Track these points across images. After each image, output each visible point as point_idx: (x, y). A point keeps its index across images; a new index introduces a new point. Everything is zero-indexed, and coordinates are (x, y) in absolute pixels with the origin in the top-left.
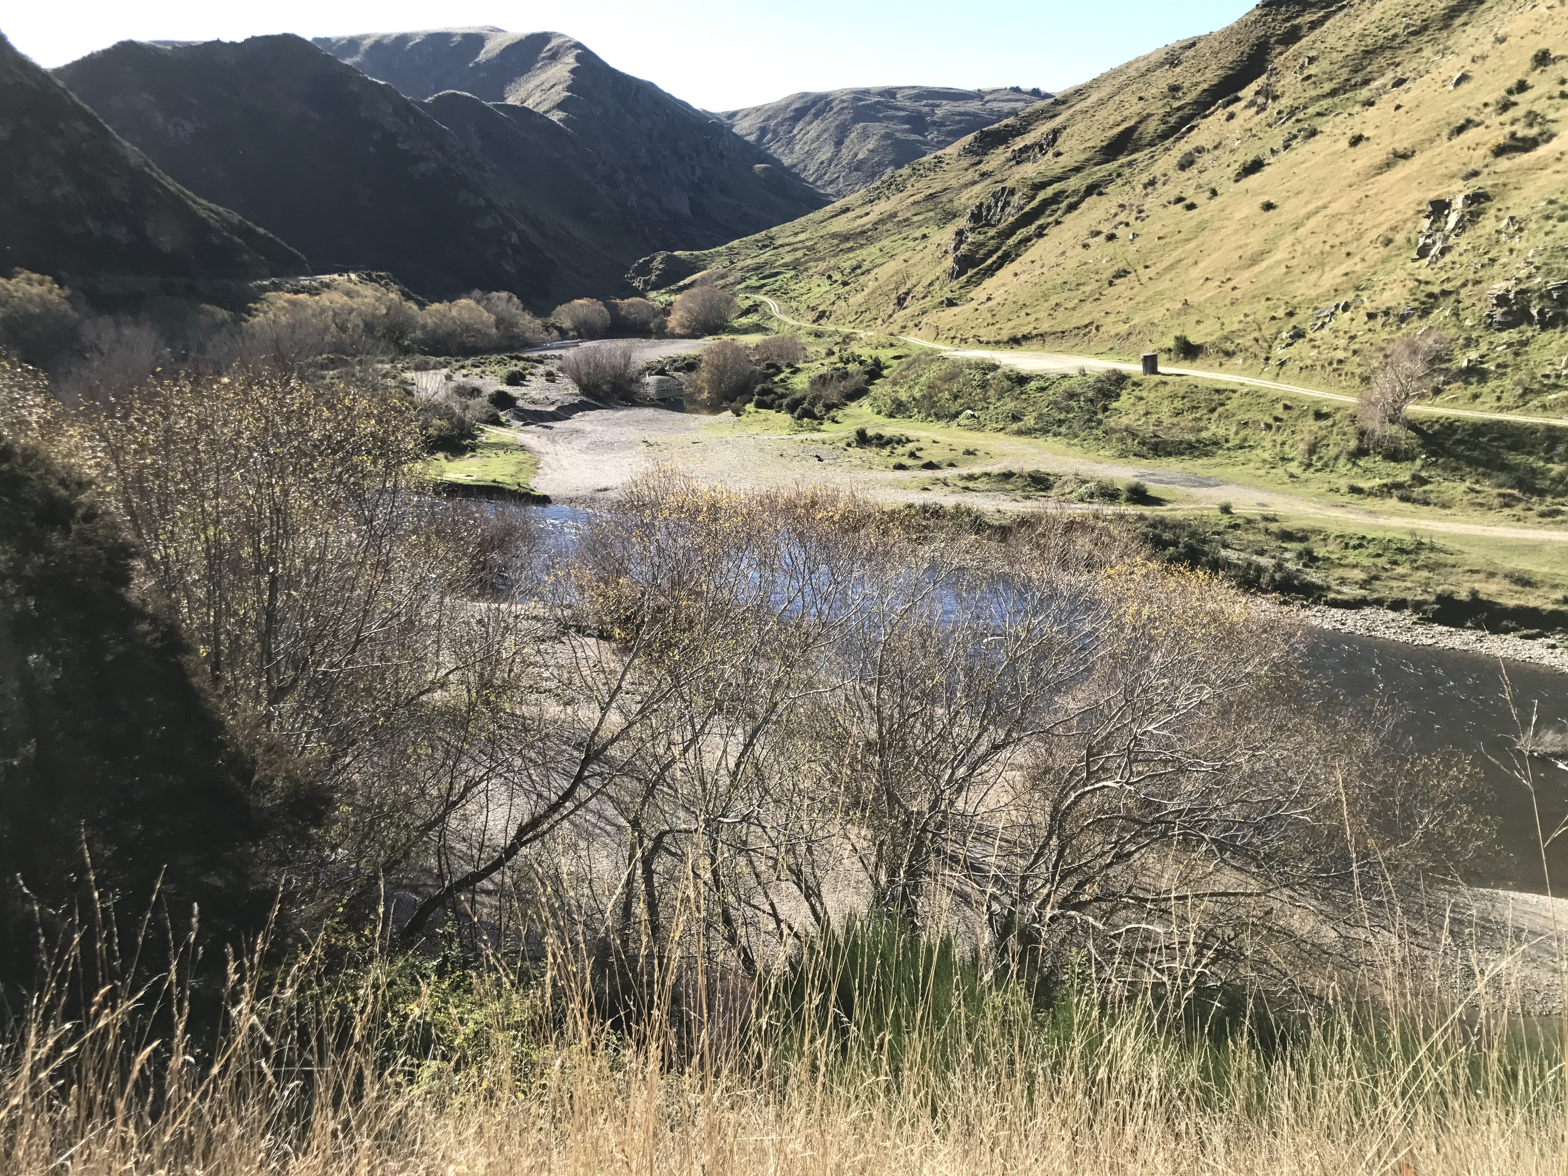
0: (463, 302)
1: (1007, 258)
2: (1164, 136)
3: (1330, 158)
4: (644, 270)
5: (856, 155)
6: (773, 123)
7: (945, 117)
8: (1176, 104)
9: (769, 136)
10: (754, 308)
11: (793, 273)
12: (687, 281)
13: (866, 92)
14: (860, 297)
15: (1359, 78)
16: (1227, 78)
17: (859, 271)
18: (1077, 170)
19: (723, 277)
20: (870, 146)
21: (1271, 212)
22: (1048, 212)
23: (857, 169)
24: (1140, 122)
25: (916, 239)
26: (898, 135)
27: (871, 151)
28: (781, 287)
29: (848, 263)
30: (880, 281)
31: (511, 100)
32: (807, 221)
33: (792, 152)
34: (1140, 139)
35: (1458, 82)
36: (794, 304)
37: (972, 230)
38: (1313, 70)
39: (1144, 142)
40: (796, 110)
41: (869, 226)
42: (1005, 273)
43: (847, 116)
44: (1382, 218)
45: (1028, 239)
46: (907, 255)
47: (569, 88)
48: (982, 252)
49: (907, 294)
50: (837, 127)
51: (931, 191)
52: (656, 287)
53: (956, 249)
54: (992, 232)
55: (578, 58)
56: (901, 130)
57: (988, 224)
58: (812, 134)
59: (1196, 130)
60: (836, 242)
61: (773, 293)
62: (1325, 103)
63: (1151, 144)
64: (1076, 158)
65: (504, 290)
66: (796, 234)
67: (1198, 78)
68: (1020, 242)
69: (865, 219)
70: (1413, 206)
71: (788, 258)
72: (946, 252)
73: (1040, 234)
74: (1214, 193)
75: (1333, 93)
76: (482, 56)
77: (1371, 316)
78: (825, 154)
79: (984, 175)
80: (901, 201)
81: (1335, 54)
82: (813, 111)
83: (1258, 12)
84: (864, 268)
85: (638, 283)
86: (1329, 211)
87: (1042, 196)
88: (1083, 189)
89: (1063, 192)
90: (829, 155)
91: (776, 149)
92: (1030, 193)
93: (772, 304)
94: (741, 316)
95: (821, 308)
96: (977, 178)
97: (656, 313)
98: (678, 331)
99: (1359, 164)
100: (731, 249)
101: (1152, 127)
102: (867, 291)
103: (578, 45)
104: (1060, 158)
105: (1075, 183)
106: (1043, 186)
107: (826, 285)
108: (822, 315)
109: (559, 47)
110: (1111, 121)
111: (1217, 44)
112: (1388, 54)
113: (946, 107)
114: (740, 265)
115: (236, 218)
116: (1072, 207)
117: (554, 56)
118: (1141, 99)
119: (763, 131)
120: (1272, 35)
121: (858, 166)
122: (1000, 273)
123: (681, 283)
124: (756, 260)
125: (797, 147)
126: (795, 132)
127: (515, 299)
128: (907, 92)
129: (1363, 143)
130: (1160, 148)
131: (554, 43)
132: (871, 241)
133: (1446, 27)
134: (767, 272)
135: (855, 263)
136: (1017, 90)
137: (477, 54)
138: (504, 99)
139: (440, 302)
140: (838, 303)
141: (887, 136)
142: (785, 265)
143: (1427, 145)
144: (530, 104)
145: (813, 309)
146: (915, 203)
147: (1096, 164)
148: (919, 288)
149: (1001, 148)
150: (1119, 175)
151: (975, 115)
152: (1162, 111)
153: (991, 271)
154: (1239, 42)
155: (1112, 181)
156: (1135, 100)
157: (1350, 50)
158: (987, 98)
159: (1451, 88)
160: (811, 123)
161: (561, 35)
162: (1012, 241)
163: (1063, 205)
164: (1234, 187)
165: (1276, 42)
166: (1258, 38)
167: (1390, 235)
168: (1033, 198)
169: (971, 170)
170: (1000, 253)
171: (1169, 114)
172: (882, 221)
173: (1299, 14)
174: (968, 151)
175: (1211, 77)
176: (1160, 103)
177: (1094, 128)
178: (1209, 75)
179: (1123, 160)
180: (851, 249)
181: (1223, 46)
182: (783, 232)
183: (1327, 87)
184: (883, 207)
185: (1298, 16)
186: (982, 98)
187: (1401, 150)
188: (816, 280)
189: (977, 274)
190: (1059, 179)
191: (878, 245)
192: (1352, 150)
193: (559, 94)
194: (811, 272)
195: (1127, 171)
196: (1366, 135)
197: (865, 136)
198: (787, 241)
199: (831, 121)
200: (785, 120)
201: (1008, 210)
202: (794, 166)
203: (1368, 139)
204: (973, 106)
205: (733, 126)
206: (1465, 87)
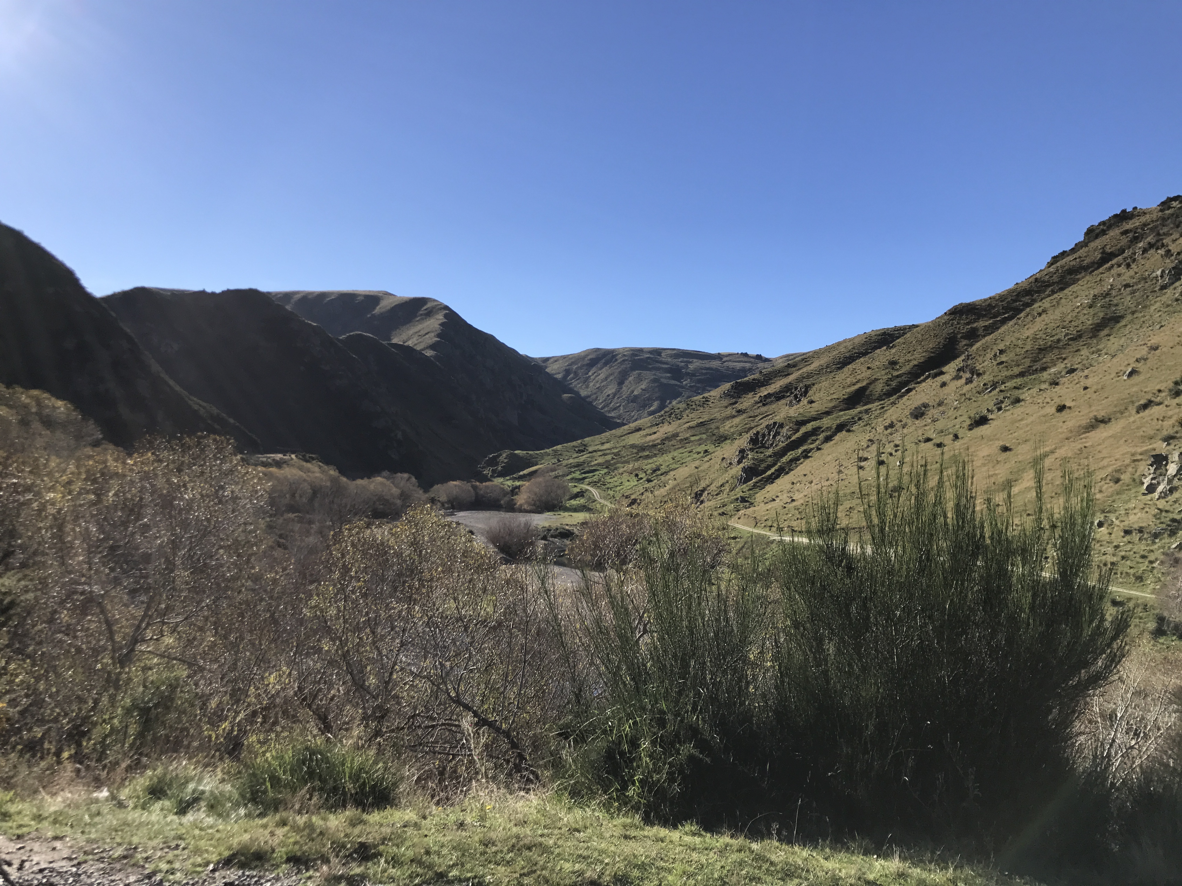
0: (379, 479)
1: (782, 472)
2: (889, 394)
3: (1043, 419)
4: (493, 462)
5: (633, 392)
6: (575, 367)
7: (695, 370)
8: (896, 373)
9: (572, 376)
10: (581, 494)
11: (606, 470)
12: (525, 472)
13: (641, 350)
14: (663, 491)
15: (1038, 366)
16: (930, 358)
17: (659, 473)
18: (828, 413)
19: (553, 470)
20: (643, 387)
21: (1008, 453)
22: (809, 441)
23: (633, 401)
24: (870, 384)
25: (699, 453)
26: (662, 380)
27: (643, 390)
28: (600, 480)
29: (649, 466)
30: (679, 481)
31: (396, 340)
32: (611, 435)
33: (587, 387)
34: (871, 395)
35: (1131, 374)
36: (611, 493)
37: (752, 450)
38: (1003, 358)
39: (874, 398)
40: (591, 360)
41: (659, 441)
42: (783, 482)
43: (628, 365)
44: (1105, 462)
45: (797, 459)
46: (697, 463)
47: (438, 336)
48: (762, 466)
49: (703, 491)
50: (620, 372)
51: (701, 420)
52: (502, 475)
53: (739, 462)
54: (770, 452)
55: (446, 316)
56: (665, 378)
57: (763, 446)
58: (602, 376)
59: (914, 392)
60: (635, 451)
61: (594, 484)
62: (1019, 381)
63: (880, 399)
64: (826, 405)
65: (406, 472)
66: (603, 444)
67: (909, 357)
68: (791, 461)
69: (654, 437)
70: (1129, 456)
71: (601, 460)
72: (731, 464)
73: (806, 455)
74: (956, 437)
75: (1022, 374)
76: (377, 311)
77: (1127, 532)
78: (611, 390)
79: (739, 411)
80: (680, 426)
81: (1018, 350)
82: (603, 361)
83: (946, 317)
84: (662, 471)
85: (487, 472)
86: (1057, 455)
87: (803, 430)
88: (834, 427)
89: (820, 428)
90: (614, 390)
91: (576, 385)
92: (795, 427)
93: (595, 492)
94: (571, 499)
95: (633, 497)
96: (734, 413)
97: (505, 493)
98: (526, 507)
99: (1070, 424)
100: (556, 451)
101: (879, 388)
102: (668, 487)
103: (446, 308)
104: (813, 405)
105: (826, 422)
106: (803, 423)
107: (634, 482)
108: (634, 502)
109: (433, 308)
110: (849, 381)
111: (920, 336)
112: (1056, 351)
113: (696, 364)
114: (565, 463)
115: (215, 411)
116: (828, 439)
117: (430, 313)
118: (869, 368)
119: (567, 372)
120: (959, 333)
121: (634, 399)
122: (778, 481)
123: (521, 473)
124: (576, 460)
125: (591, 384)
126: (590, 374)
127: (413, 479)
128: (669, 352)
129: (1067, 411)
130: (887, 402)
131: (429, 305)
132: (662, 452)
133: (1095, 336)
134: (587, 469)
135: (654, 466)
136: (746, 355)
137: (374, 308)
138: (390, 340)
139: (362, 478)
140: (646, 494)
141: (655, 381)
142: (599, 464)
143: (1119, 415)
144: (410, 343)
145: (627, 497)
146: (690, 428)
147: (841, 410)
148: (713, 487)
149: (751, 395)
150: (860, 419)
151: (717, 370)
152: (885, 377)
153: (771, 479)
154: (936, 336)
155: (855, 423)
156: (864, 369)
157: (1028, 347)
158: (725, 359)
159: (1125, 378)
160: (601, 369)
161: (435, 300)
162: (784, 459)
163: (822, 437)
164: (970, 434)
165: (961, 337)
166: (948, 334)
167: (1117, 475)
168: (797, 431)
169: (730, 408)
170: (776, 467)
171: (891, 380)
172: (667, 439)
173: (975, 321)
174: (726, 395)
175: (918, 356)
176: (883, 372)
177: (836, 385)
178: (917, 355)
179: (860, 409)
180: (647, 457)
181: (925, 337)
182: (593, 442)
183: (1016, 370)
184: (666, 429)
185: (975, 322)
186: (721, 359)
187: (1099, 417)
188: (625, 476)
189: (760, 481)
190: (814, 419)
191: (670, 455)
192: (1058, 414)
193: (432, 339)
194: (621, 470)
195: (865, 417)
196: (1068, 405)
197: (639, 379)
198: (596, 448)
199: (616, 368)
200: (583, 365)
201: (778, 438)
202: (589, 397)
203: (1070, 408)
204: (715, 364)
205: (546, 367)
206: (1136, 379)
